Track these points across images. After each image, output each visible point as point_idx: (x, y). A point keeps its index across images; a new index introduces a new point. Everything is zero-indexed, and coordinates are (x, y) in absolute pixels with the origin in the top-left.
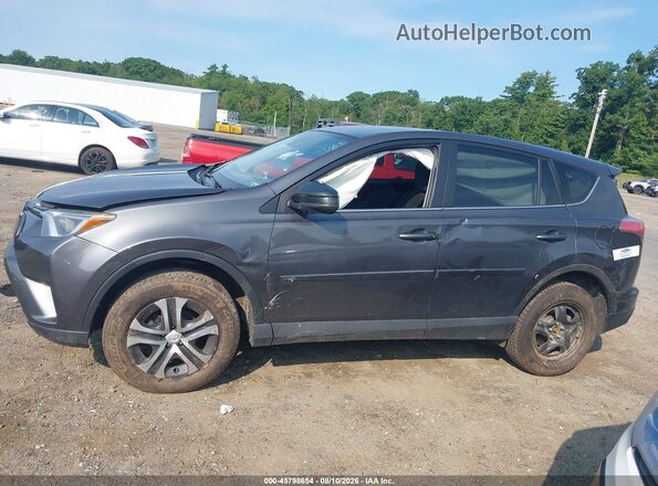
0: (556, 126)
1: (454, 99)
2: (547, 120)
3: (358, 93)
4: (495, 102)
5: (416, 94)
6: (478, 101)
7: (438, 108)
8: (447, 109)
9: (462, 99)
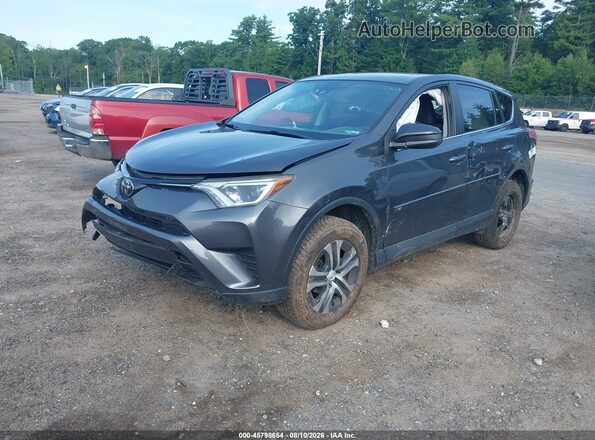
0: (280, 63)
1: (186, 44)
2: (272, 58)
3: (89, 41)
4: (224, 45)
5: (148, 40)
6: (209, 45)
7: (173, 53)
8: (182, 52)
9: (193, 43)
